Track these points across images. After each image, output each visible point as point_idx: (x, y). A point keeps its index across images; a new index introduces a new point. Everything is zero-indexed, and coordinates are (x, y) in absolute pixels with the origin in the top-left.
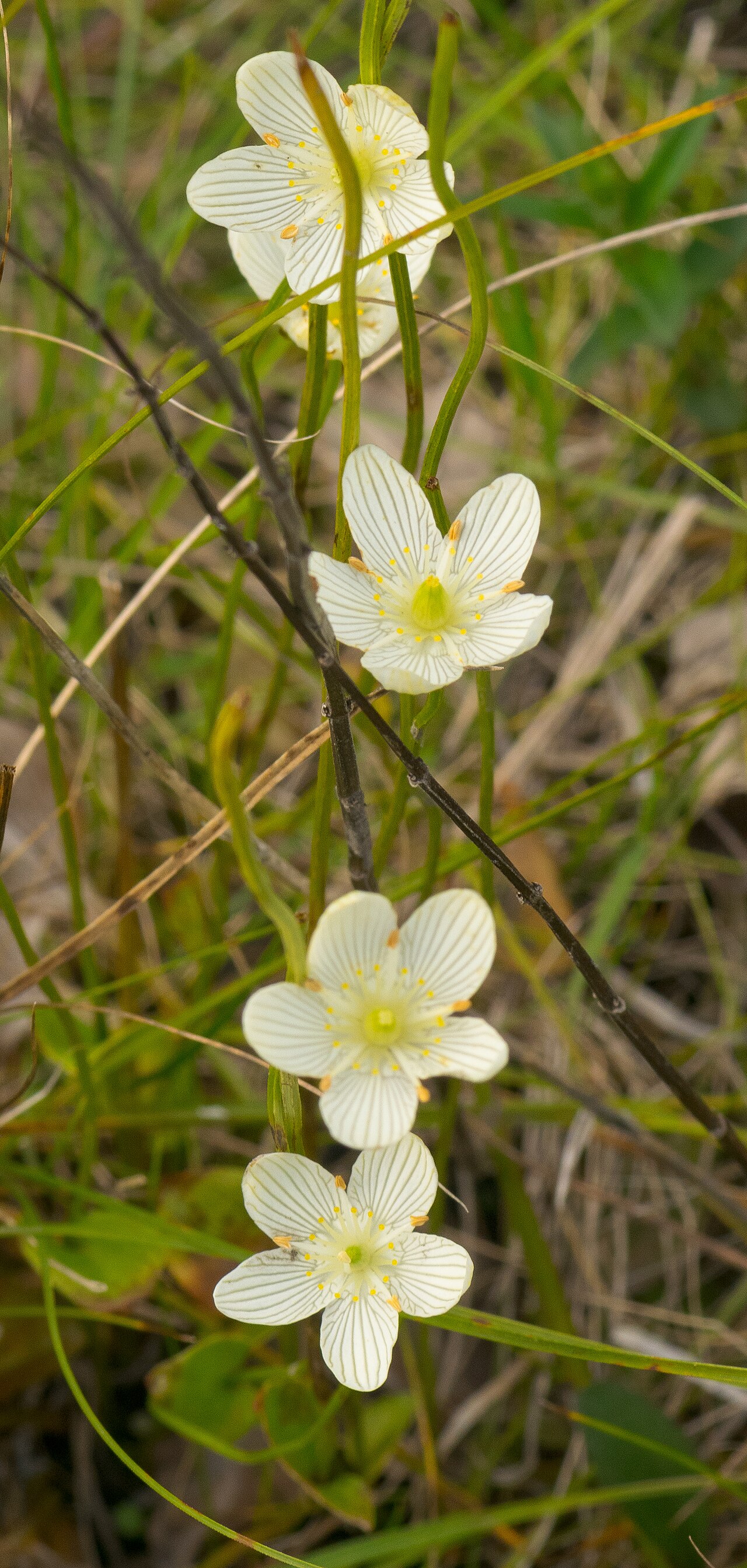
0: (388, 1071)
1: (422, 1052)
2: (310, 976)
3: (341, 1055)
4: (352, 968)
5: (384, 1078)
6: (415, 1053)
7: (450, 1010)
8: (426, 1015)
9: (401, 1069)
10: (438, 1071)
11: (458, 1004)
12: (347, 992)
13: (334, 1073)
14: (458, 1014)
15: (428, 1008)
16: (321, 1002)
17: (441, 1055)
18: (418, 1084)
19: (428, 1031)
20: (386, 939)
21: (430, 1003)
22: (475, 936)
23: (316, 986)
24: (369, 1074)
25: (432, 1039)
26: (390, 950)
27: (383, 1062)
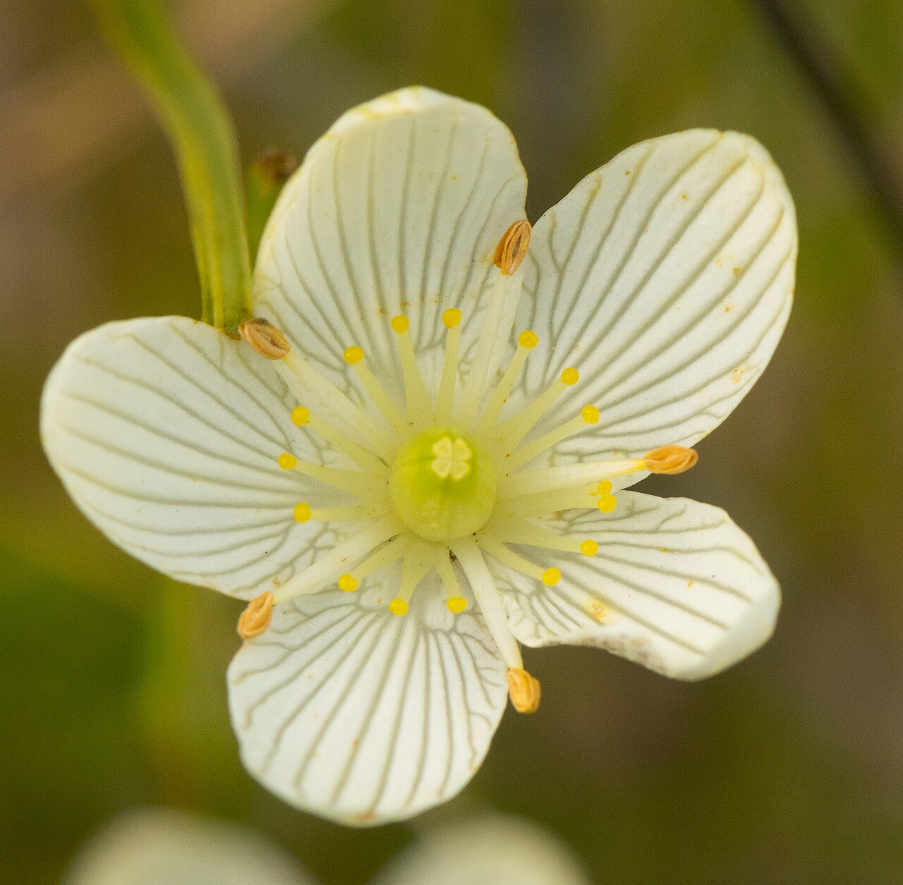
0: (437, 615)
1: (538, 572)
2: (261, 312)
3: (313, 548)
4: (383, 311)
5: (424, 630)
6: (522, 573)
7: (638, 469)
8: (571, 474)
9: (475, 613)
10: (574, 631)
11: (660, 455)
12: (359, 372)
13: (282, 595)
14: (656, 485)
15: (581, 456)
16: (283, 393)
17: (592, 593)
18: (514, 660)
19: (568, 519)
20: (490, 245)
21: (588, 444)
22: (739, 273)
23: (274, 345)
24: (384, 613)
25: (572, 544)
26: (497, 274)
27: (429, 586)
